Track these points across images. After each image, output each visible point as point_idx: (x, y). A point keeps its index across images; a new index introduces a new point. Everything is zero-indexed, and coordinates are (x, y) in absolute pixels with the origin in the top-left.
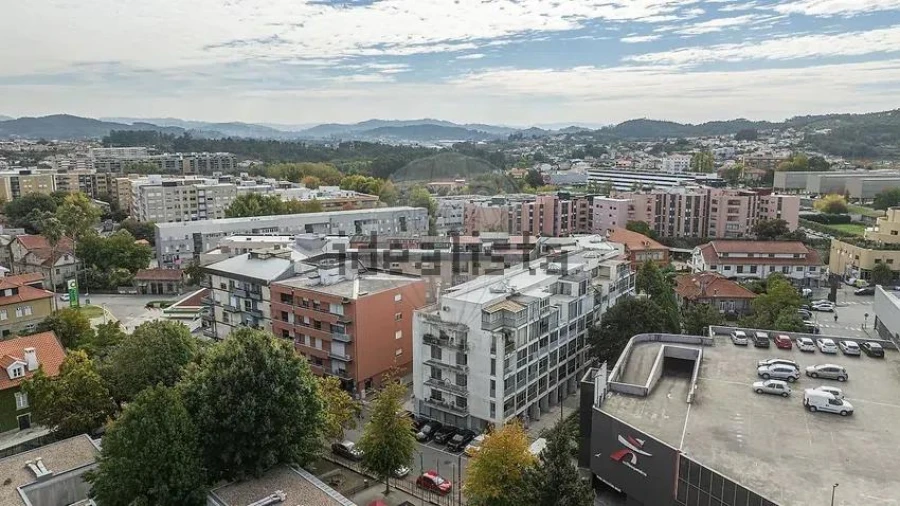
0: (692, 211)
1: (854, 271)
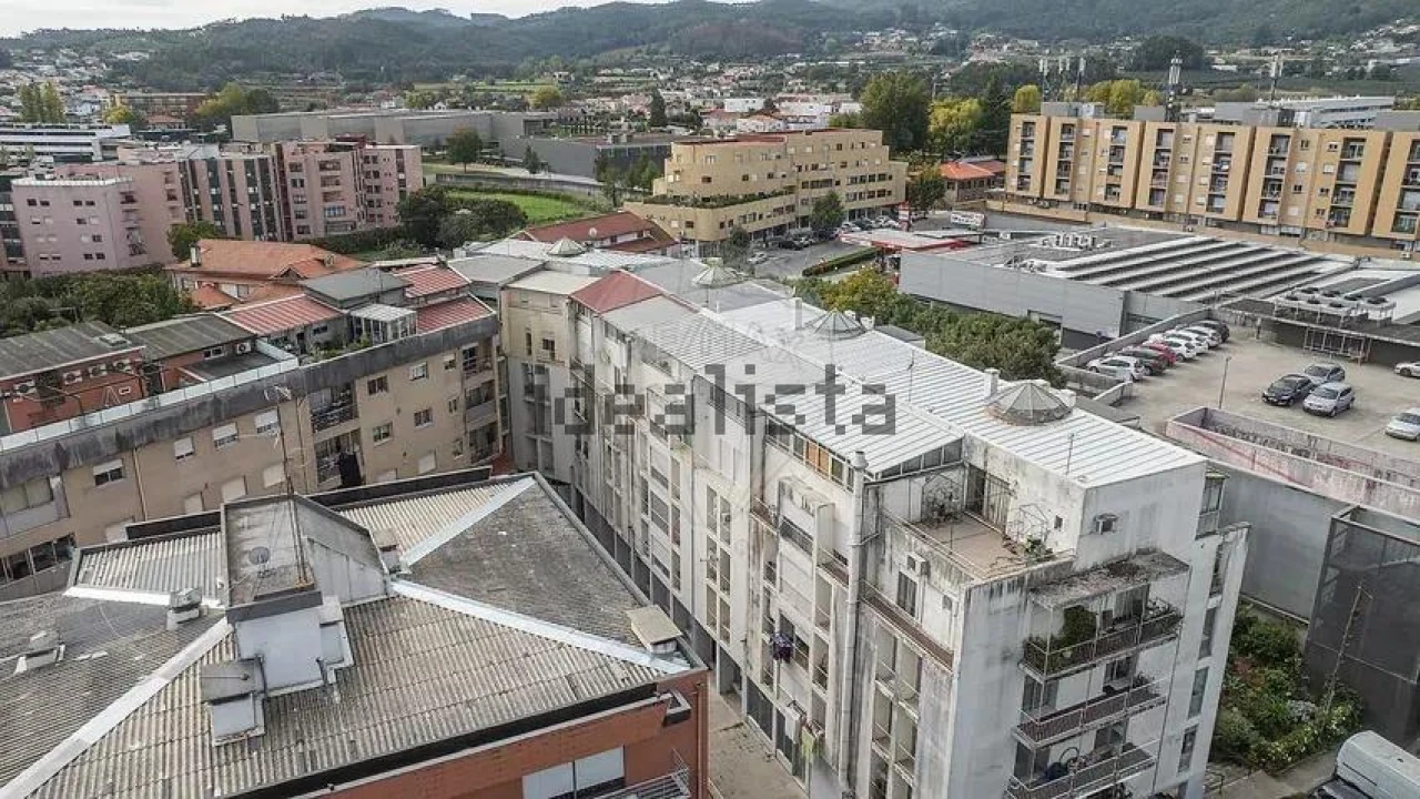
0: (259, 189)
1: (685, 247)
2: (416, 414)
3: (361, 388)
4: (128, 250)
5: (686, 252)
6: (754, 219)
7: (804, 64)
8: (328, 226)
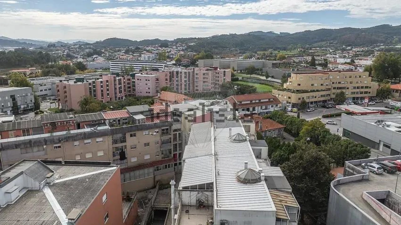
0: (187, 79)
1: (288, 104)
2: (145, 144)
3: (128, 135)
4: (155, 92)
5: (288, 106)
6: (313, 98)
7: (384, 47)
8: (204, 90)
